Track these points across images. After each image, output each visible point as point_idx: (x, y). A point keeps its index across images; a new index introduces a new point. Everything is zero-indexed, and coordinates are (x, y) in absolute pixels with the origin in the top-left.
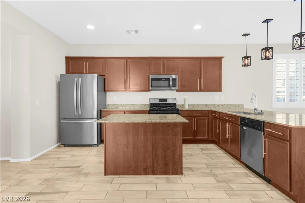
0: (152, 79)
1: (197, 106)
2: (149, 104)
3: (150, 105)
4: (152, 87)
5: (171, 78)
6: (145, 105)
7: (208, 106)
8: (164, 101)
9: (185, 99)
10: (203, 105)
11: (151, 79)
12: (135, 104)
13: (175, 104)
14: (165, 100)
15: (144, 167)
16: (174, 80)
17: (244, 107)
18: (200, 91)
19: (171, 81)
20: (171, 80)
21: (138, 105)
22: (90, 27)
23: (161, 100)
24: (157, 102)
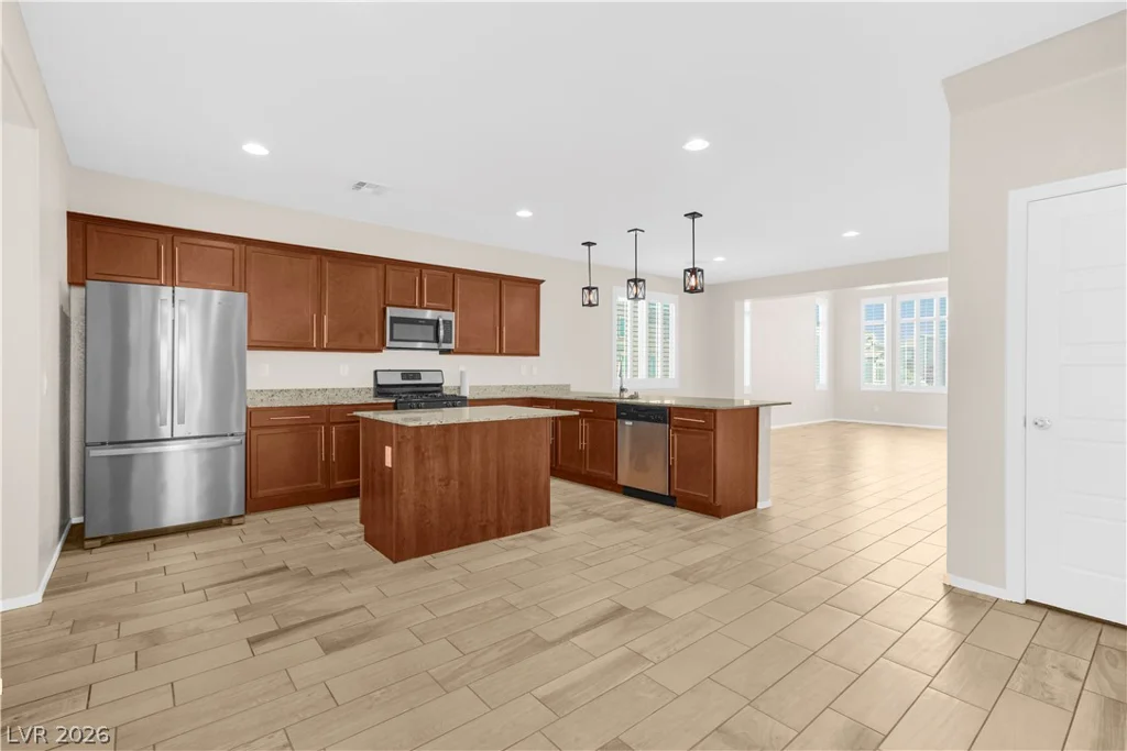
0: (394, 320)
1: (486, 388)
2: (371, 385)
3: (375, 389)
4: (392, 339)
5: (441, 320)
6: (359, 391)
7: (507, 389)
8: (413, 379)
9: (462, 372)
10: (498, 387)
11: (391, 318)
12: (330, 386)
13: (440, 385)
14: (416, 375)
15: (483, 524)
16: (448, 324)
17: (572, 390)
18: (501, 353)
19: (441, 327)
20: (441, 323)
21: (340, 390)
22: (255, 149)
23: (406, 375)
24: (397, 380)
